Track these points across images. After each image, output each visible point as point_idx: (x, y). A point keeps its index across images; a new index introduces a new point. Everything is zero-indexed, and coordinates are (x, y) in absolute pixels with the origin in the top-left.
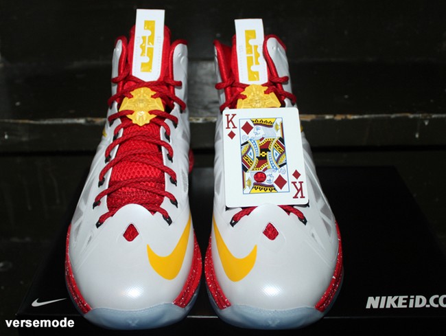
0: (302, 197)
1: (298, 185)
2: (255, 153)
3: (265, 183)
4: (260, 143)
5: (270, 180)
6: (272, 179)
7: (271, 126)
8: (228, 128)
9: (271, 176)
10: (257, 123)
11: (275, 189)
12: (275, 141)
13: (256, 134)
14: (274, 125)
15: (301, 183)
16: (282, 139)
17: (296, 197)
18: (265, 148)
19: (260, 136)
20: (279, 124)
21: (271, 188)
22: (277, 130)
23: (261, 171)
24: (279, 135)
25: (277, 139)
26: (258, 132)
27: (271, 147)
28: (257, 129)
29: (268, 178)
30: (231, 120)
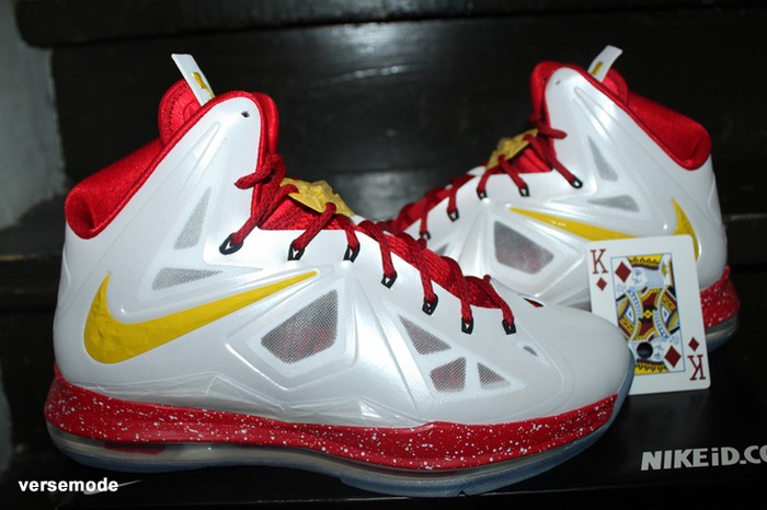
0: (702, 378)
1: (696, 360)
2: (636, 313)
3: (653, 358)
4: (642, 296)
5: (658, 355)
6: (661, 352)
7: (656, 268)
8: (596, 272)
9: (660, 348)
10: (637, 263)
11: (665, 368)
12: (662, 293)
13: (637, 282)
14: (660, 266)
15: (700, 356)
16: (672, 289)
17: (693, 378)
18: (649, 304)
19: (641, 285)
20: (667, 263)
21: (660, 366)
22: (665, 273)
23: (646, 341)
24: (667, 282)
25: (665, 289)
26: (639, 278)
27: (658, 303)
28: (638, 274)
29: (655, 351)
30: (599, 260)
